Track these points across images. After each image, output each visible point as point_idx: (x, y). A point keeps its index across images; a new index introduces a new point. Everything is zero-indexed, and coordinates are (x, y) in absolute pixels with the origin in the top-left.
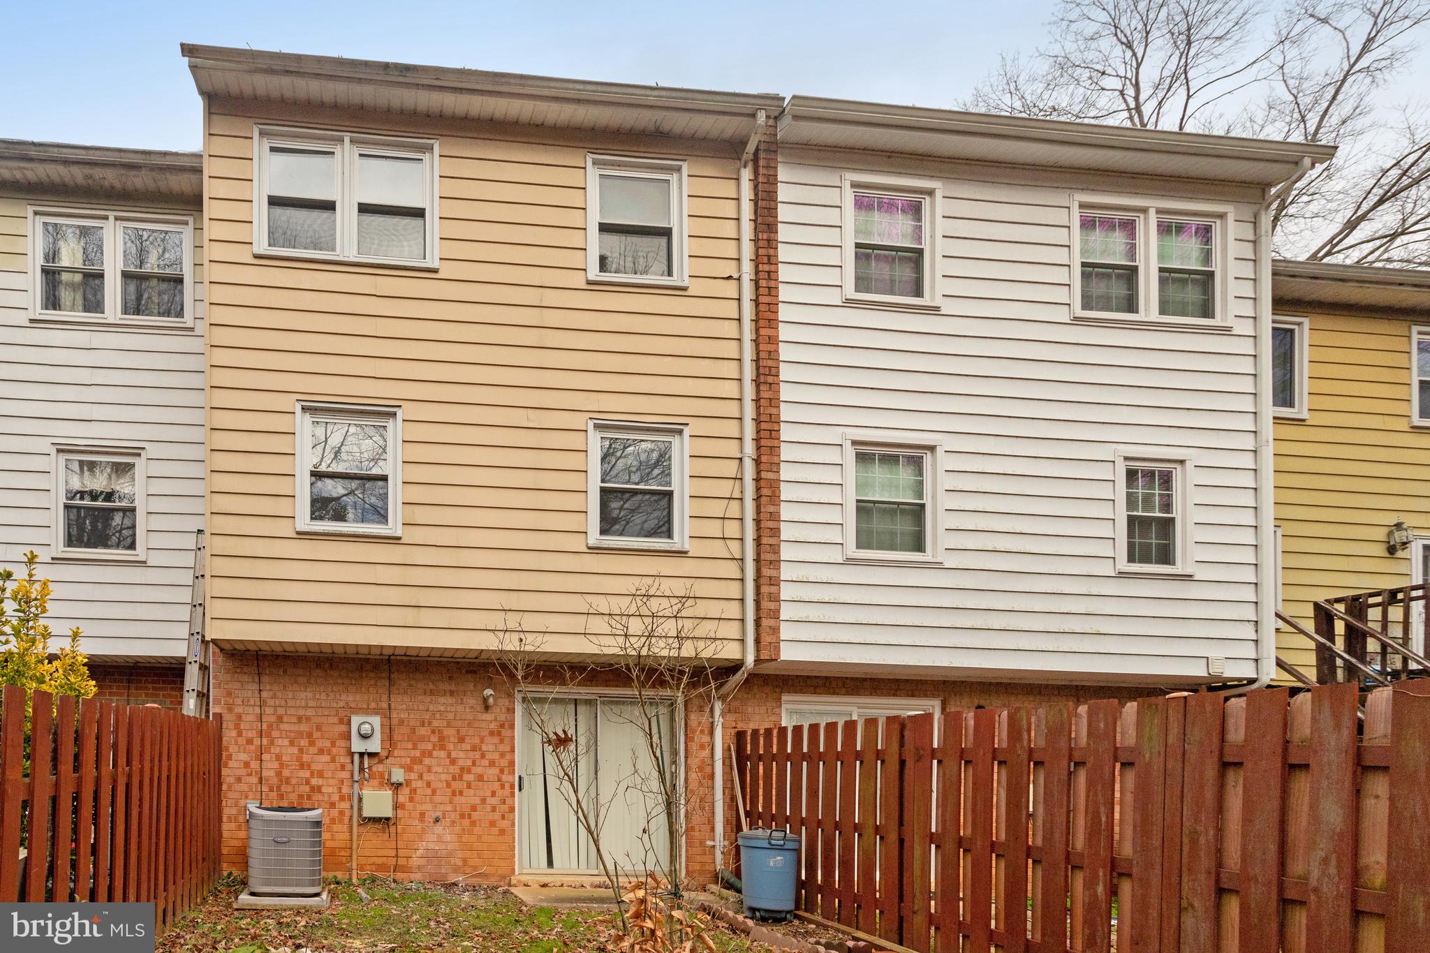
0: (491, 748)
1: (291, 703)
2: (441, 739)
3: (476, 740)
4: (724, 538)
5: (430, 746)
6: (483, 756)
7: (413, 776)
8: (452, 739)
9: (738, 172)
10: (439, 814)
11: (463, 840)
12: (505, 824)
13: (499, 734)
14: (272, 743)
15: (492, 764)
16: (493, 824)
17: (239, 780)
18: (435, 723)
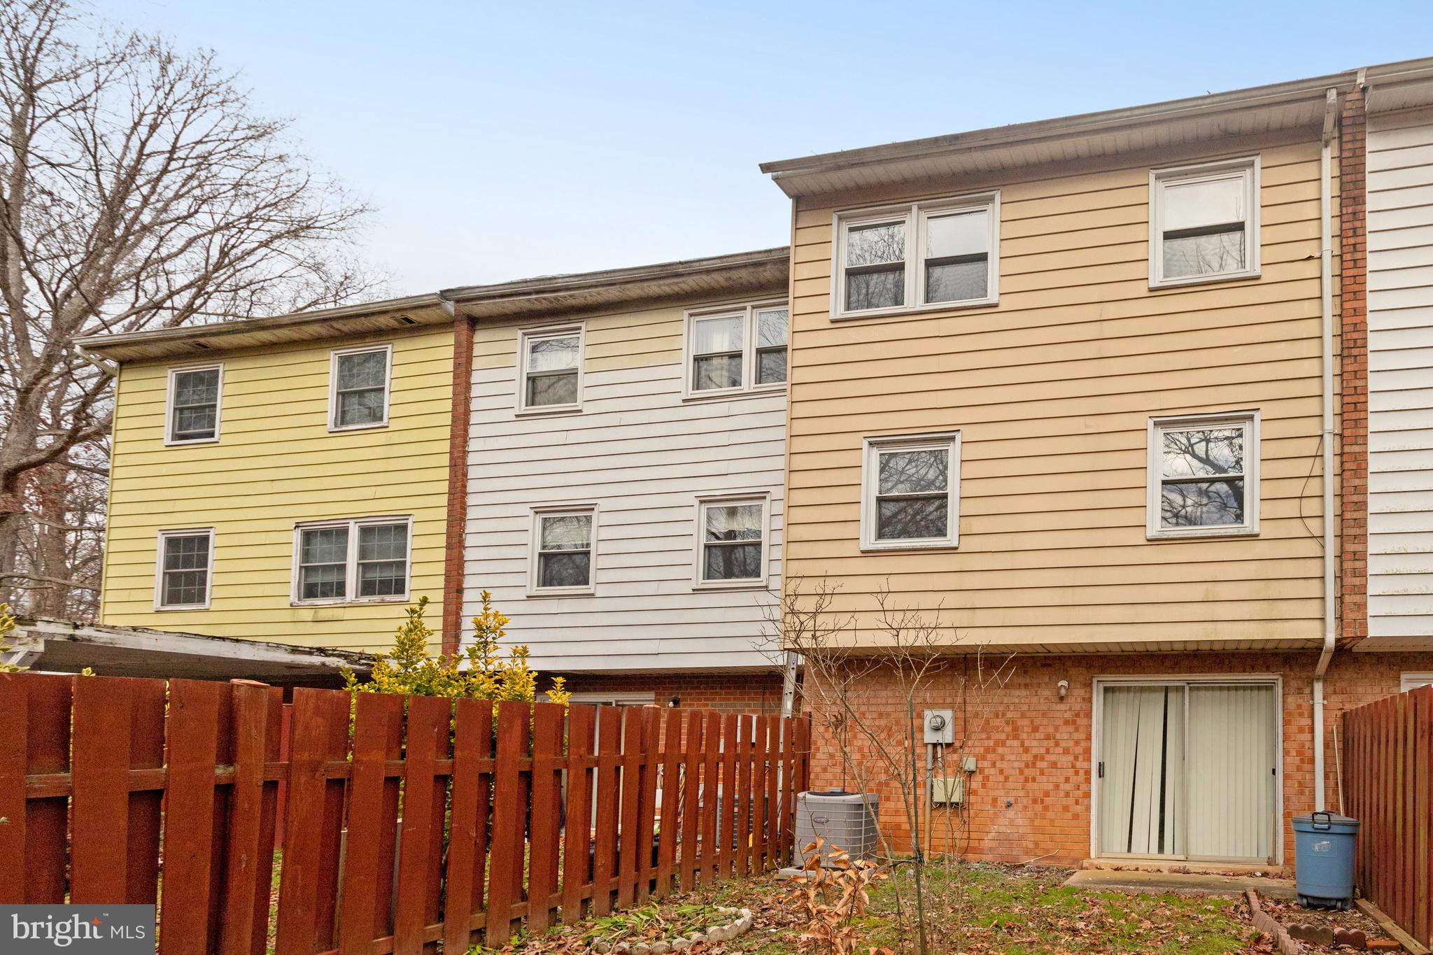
0: (1065, 736)
1: (872, 701)
2: (1015, 729)
3: (1051, 730)
4: (1301, 517)
5: (1003, 736)
6: (1057, 744)
7: (986, 764)
8: (1026, 729)
9: (1320, 153)
10: (1012, 800)
11: (1035, 824)
12: (1079, 808)
13: (1074, 722)
14: (855, 737)
15: (1066, 751)
16: (1066, 809)
17: (825, 770)
18: (1009, 715)
